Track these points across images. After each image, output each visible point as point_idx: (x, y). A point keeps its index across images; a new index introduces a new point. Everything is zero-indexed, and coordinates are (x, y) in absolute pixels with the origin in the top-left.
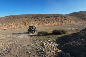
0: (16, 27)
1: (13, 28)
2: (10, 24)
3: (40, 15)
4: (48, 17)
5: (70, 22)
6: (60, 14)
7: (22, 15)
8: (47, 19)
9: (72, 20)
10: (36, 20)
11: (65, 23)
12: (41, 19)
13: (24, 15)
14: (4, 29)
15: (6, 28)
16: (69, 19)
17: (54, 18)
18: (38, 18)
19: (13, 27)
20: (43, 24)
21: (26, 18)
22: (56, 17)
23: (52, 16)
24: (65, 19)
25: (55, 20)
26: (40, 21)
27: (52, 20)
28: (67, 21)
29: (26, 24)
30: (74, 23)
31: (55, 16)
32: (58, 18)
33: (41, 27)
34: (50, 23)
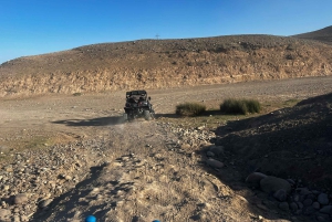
0: (109, 88)
1: (102, 92)
2: (89, 76)
3: (190, 40)
4: (221, 50)
5: (310, 66)
6: (270, 37)
7: (127, 43)
8: (216, 55)
9: (317, 60)
10: (175, 63)
11: (287, 72)
12: (195, 57)
13: (133, 43)
14: (75, 95)
15: (79, 90)
16: (305, 55)
17: (242, 54)
18: (182, 54)
19: (101, 86)
20: (200, 76)
21: (143, 57)
22: (253, 47)
23: (235, 44)
24: (289, 57)
25: (249, 59)
26: (189, 64)
27: (237, 59)
28: (296, 64)
29: (140, 76)
30: (327, 72)
31: (250, 44)
32: (262, 51)
33: (191, 88)
34: (227, 72)
